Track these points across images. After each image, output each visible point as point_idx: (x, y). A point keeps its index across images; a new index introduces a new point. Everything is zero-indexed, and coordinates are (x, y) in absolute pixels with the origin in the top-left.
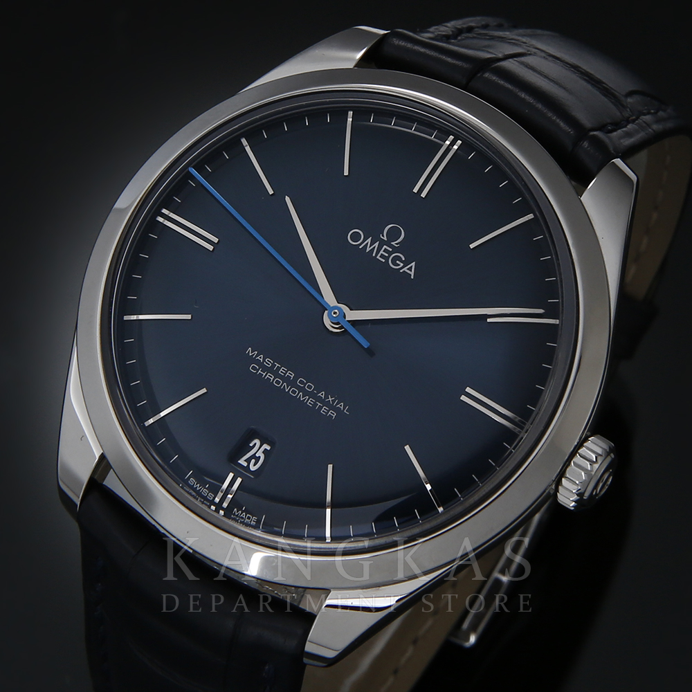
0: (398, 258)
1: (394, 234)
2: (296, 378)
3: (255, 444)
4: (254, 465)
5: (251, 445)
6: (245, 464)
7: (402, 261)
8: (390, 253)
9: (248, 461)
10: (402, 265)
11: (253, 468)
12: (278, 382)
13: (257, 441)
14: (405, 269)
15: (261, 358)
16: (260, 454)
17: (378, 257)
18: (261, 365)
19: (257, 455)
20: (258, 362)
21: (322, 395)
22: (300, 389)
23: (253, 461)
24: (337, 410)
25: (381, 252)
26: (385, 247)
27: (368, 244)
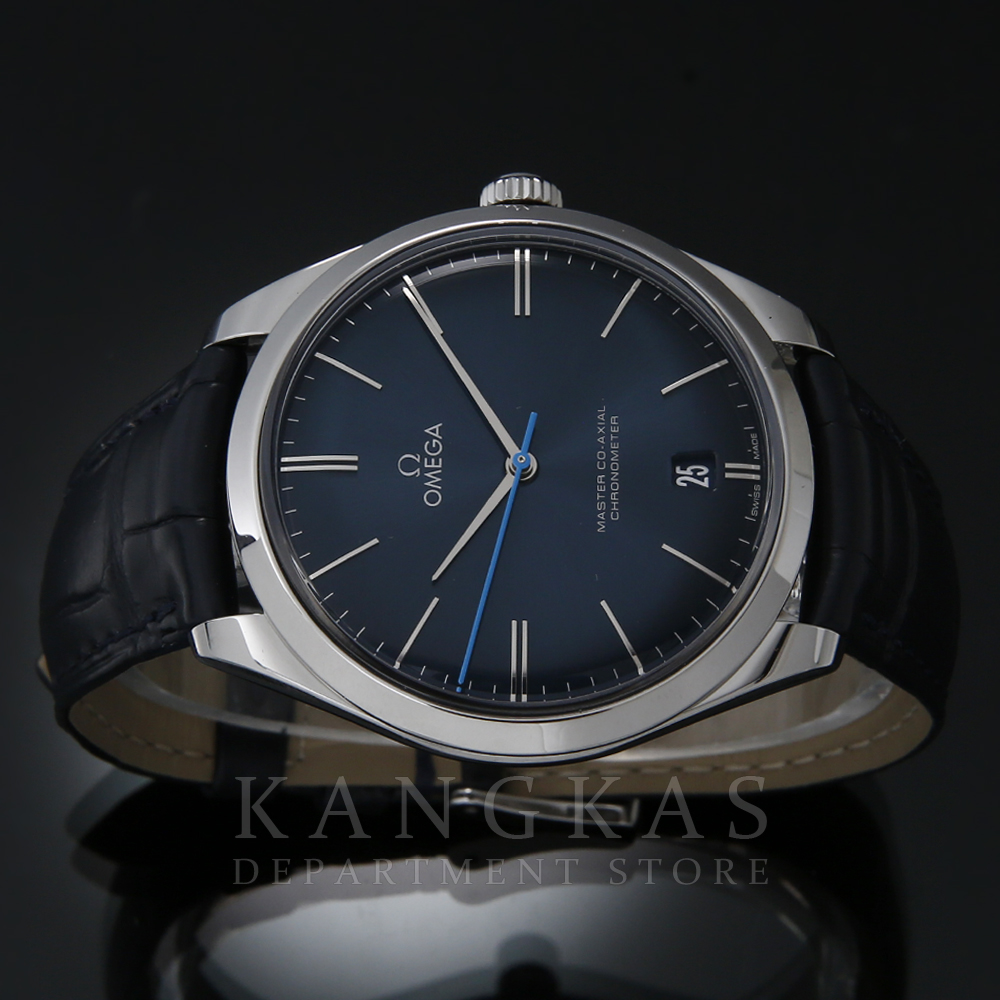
0: (430, 448)
1: (409, 465)
2: (601, 473)
3: (682, 481)
4: (702, 470)
5: (685, 485)
6: (706, 479)
7: (431, 443)
8: (430, 458)
9: (701, 478)
10: (434, 441)
11: (706, 470)
12: (615, 486)
13: (679, 482)
14: (437, 435)
15: (601, 516)
16: (689, 471)
17: (440, 466)
18: (608, 511)
19: (691, 474)
20: (607, 516)
21: (601, 440)
22: (609, 462)
23: (699, 474)
24: (607, 419)
25: (433, 466)
26: (426, 466)
27: (433, 483)
